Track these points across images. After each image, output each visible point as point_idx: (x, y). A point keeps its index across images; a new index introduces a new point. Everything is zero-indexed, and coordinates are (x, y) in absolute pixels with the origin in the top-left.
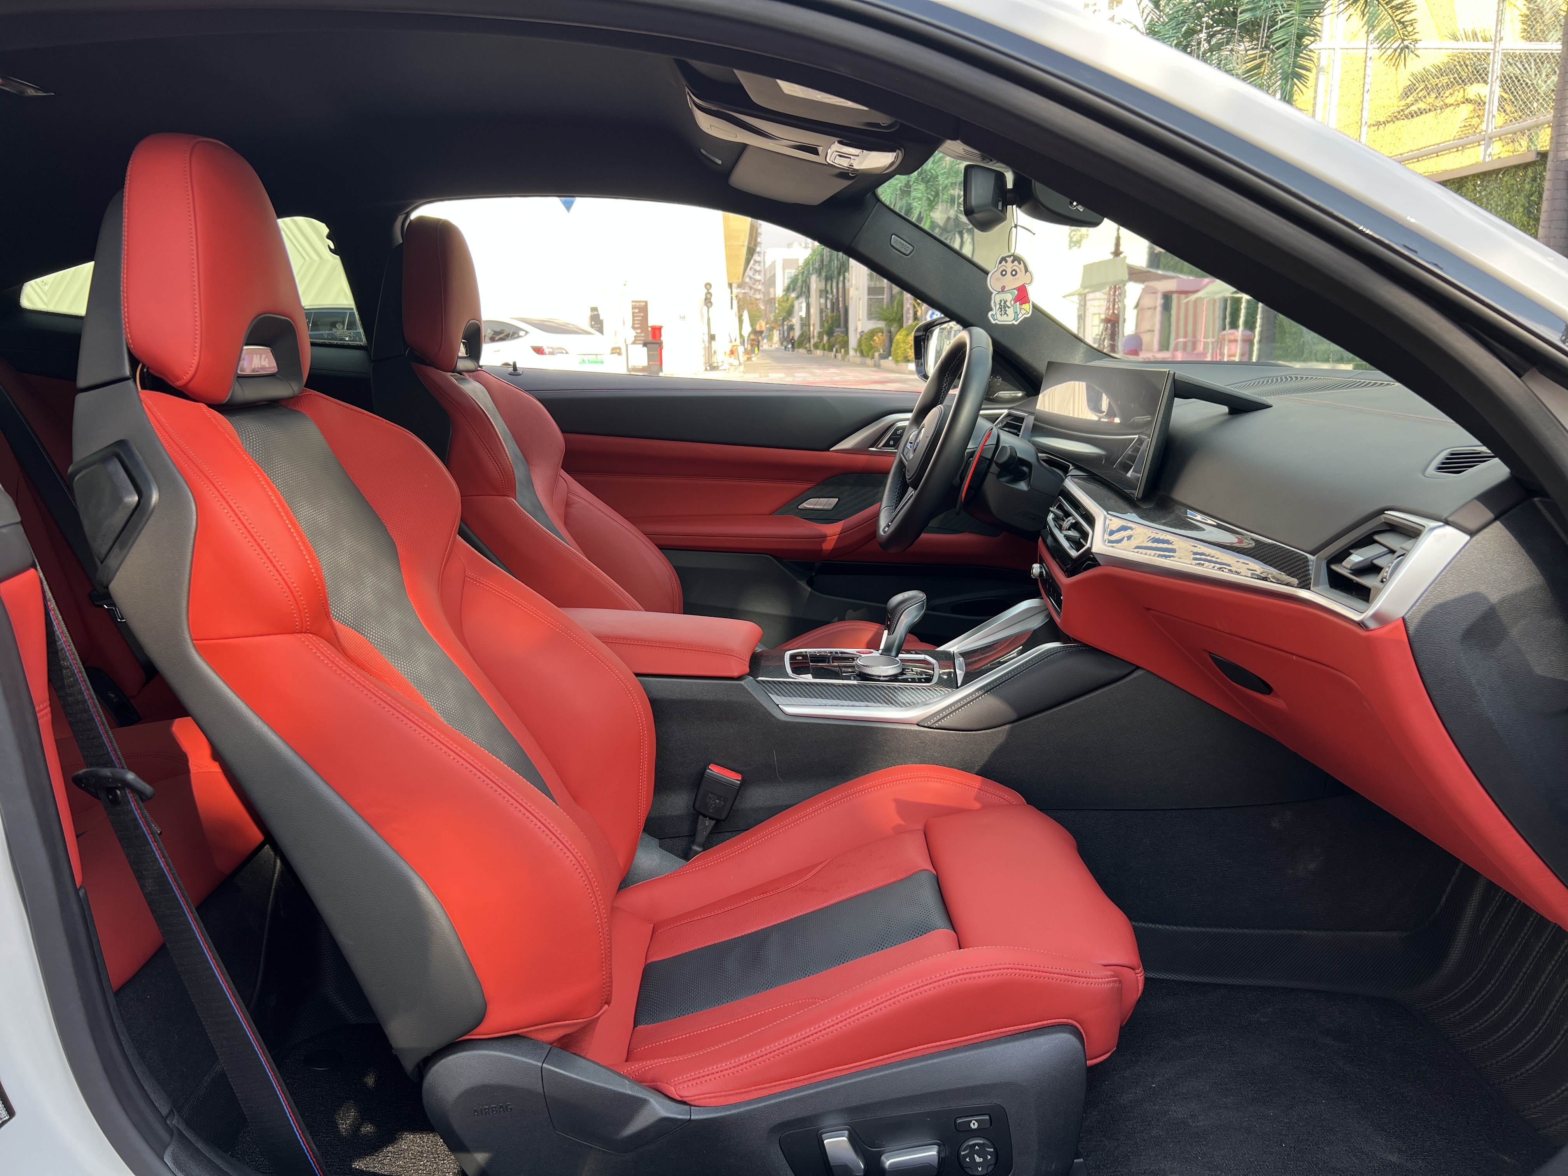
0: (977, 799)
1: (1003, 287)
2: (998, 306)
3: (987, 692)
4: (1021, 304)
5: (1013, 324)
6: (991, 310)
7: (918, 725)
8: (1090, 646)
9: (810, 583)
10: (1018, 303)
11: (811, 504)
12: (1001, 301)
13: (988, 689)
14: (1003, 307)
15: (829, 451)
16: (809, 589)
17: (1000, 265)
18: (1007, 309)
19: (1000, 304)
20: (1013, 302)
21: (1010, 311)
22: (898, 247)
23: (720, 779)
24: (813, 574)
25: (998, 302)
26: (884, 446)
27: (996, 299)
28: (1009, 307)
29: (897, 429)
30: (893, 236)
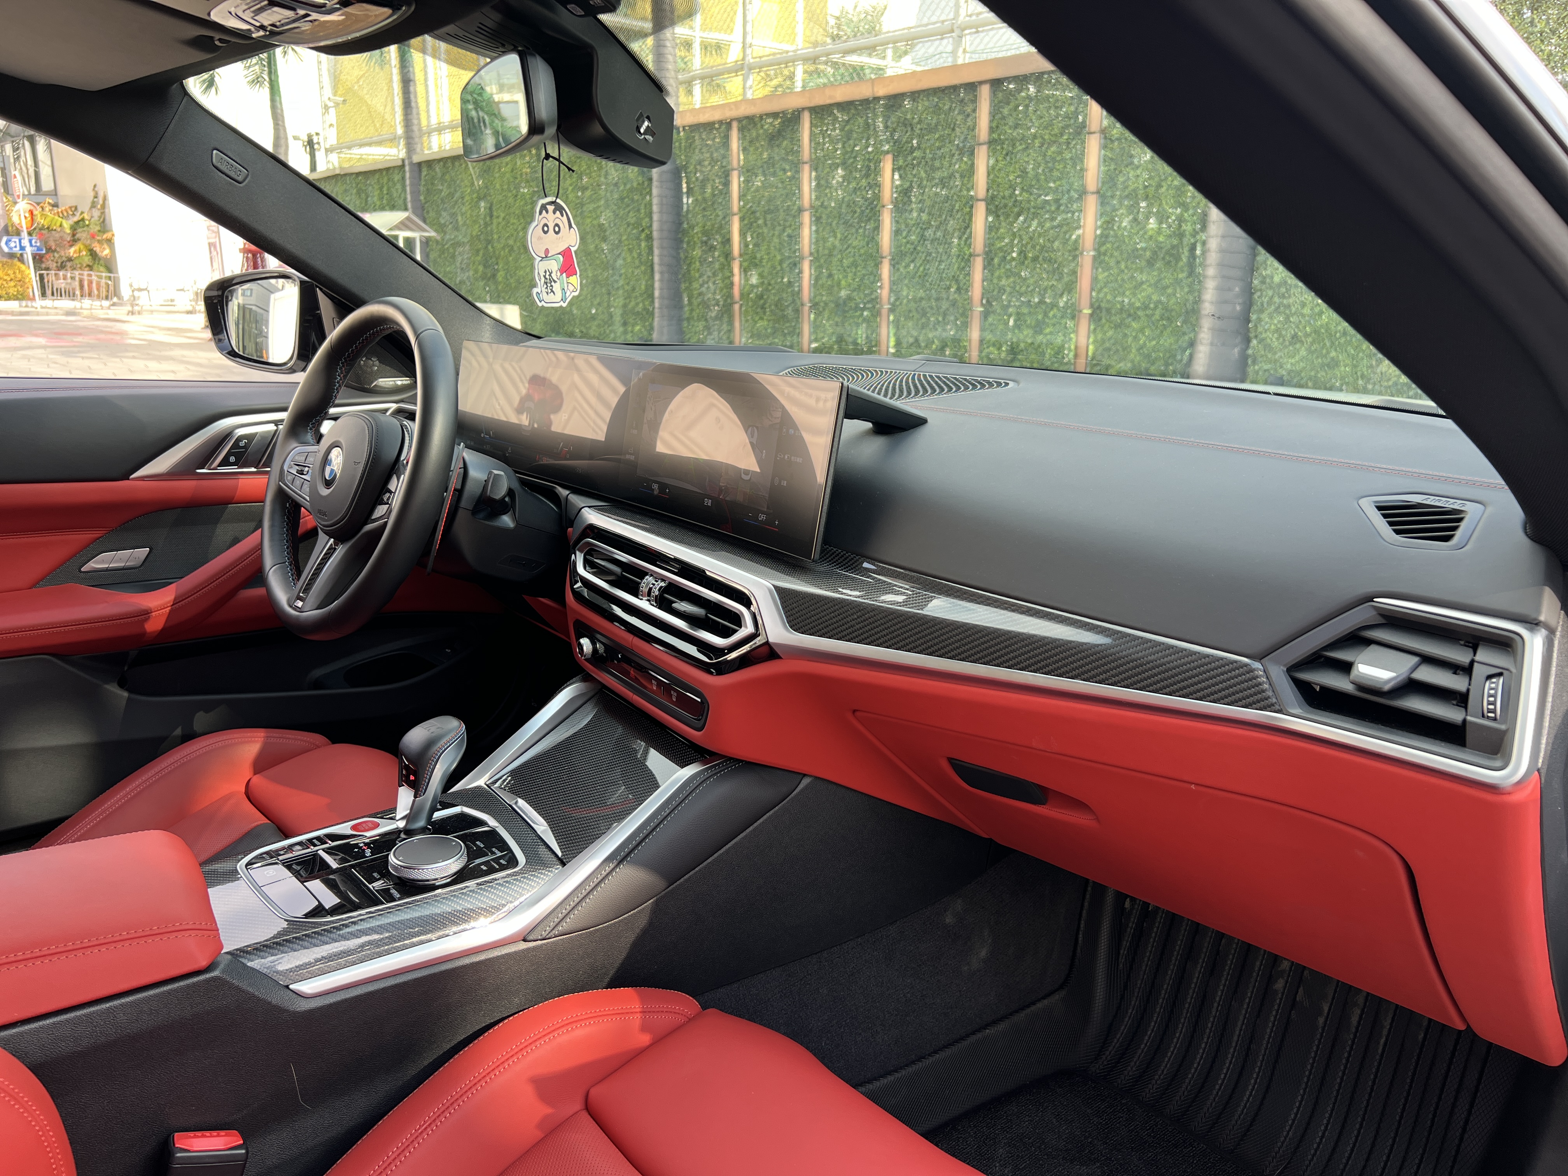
0: (644, 1028)
1: (547, 251)
2: (543, 280)
3: (621, 862)
4: (568, 277)
5: (561, 307)
6: (535, 286)
7: (525, 940)
8: (742, 761)
9: (122, 685)
10: (564, 275)
11: (103, 562)
12: (545, 272)
13: (620, 857)
14: (549, 282)
15: (128, 479)
16: (126, 694)
17: (541, 217)
18: (553, 283)
19: (545, 276)
20: (559, 274)
21: (557, 287)
22: (223, 168)
23: (207, 1160)
24: (126, 668)
25: (542, 274)
26: (220, 465)
27: (541, 267)
28: (555, 282)
29: (240, 439)
30: (215, 152)
